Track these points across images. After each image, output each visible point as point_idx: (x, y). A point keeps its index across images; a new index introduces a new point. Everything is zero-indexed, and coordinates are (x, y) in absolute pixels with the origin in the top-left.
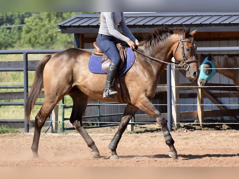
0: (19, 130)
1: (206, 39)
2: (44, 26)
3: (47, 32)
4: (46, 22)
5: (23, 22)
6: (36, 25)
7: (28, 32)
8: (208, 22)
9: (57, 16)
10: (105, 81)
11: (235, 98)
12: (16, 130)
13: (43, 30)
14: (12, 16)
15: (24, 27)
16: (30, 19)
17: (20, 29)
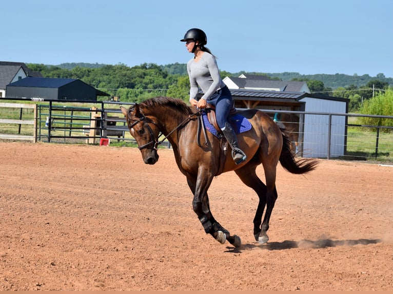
0: (165, 147)
1: (266, 105)
2: (179, 90)
3: (180, 94)
4: (180, 88)
5: (167, 88)
6: (175, 90)
7: (170, 93)
8: (268, 96)
9: (186, 86)
12: (163, 146)
13: (178, 92)
14: (162, 84)
15: (168, 91)
16: (171, 86)
17: (166, 91)
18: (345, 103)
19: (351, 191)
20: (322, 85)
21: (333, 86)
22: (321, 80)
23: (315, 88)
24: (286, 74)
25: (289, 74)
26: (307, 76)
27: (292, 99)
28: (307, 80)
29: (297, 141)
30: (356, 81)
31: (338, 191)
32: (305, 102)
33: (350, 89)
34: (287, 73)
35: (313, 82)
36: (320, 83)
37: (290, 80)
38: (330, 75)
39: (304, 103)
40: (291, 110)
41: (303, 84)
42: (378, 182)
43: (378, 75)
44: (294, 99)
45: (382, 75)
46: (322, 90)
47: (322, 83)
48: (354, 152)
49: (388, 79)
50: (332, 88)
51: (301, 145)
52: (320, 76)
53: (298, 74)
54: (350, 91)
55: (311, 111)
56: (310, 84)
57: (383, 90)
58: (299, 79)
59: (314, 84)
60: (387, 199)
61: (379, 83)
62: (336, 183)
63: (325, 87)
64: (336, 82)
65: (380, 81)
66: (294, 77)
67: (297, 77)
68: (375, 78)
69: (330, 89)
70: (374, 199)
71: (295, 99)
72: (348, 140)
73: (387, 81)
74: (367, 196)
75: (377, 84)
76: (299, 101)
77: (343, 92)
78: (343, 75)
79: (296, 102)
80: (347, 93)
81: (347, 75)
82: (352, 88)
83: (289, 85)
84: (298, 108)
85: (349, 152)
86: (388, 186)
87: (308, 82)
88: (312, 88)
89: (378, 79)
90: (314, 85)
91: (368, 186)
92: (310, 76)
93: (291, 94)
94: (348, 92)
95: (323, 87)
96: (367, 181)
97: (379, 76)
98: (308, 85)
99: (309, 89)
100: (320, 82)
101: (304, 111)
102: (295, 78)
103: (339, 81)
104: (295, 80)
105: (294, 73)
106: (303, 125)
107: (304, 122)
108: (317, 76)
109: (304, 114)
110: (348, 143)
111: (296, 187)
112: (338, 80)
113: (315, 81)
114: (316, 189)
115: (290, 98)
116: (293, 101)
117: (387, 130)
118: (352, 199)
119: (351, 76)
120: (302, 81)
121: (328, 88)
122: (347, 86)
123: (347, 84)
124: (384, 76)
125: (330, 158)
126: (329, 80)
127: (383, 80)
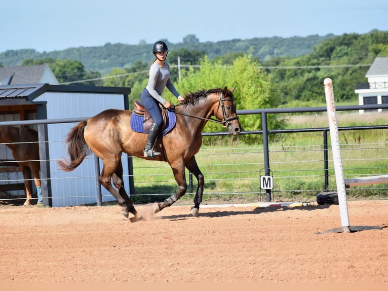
10: (146, 139)
11: (4, 173)
18: (122, 97)
19: (145, 261)
20: (80, 69)
21: (101, 67)
22: (78, 59)
23: (68, 75)
24: (10, 54)
25: (15, 53)
26: (51, 53)
27: (20, 98)
28: (51, 61)
29: (38, 177)
30: (145, 55)
31: (120, 262)
32: (46, 102)
33: (134, 70)
34: (12, 51)
35: (62, 64)
36: (77, 65)
37: (20, 63)
38: (95, 48)
39: (43, 105)
40: (21, 120)
41: (43, 70)
42: (196, 238)
43: (185, 39)
44: (24, 97)
45: (193, 37)
46: (81, 77)
47: (80, 64)
48: (149, 188)
49: (205, 45)
50: (101, 71)
51: (46, 183)
52: (76, 51)
53: (33, 51)
54: (136, 74)
55: (59, 117)
56: (57, 69)
57: (197, 66)
58: (35, 60)
59: (64, 66)
60: (215, 267)
61: (189, 54)
62: (117, 247)
63: (88, 70)
64: (107, 61)
65: (191, 49)
66: (26, 57)
67: (32, 57)
68: (180, 44)
69: (98, 75)
70: (190, 270)
71: (26, 98)
72: (134, 165)
73: (204, 49)
74: (177, 266)
75: (184, 56)
76: (35, 100)
77: (121, 77)
78: (118, 46)
79: (29, 103)
80: (129, 78)
81: (126, 45)
82: (139, 68)
83: (17, 73)
84: (35, 114)
85: (140, 188)
86: (216, 243)
87: (54, 65)
88: (62, 76)
89: (185, 47)
90: (65, 69)
91: (178, 248)
92: (56, 53)
93: (17, 89)
94: (131, 76)
95: (83, 71)
96: (175, 239)
97: (188, 40)
98: (53, 71)
99: (57, 77)
100: (75, 62)
101: (46, 118)
102: (28, 59)
103: (113, 57)
104: (27, 63)
105: (26, 51)
106: (47, 144)
107: (47, 139)
108: (69, 51)
109: (46, 125)
110: (135, 171)
111: (40, 263)
112: (110, 55)
113: (66, 61)
114: (78, 263)
115: (16, 97)
116: (23, 102)
117: (210, 140)
118: (147, 275)
119: (135, 46)
120: (41, 63)
121: (93, 73)
122: (129, 66)
123: (128, 61)
124: (198, 40)
125: (103, 204)
126: (94, 57)
127: (197, 47)
